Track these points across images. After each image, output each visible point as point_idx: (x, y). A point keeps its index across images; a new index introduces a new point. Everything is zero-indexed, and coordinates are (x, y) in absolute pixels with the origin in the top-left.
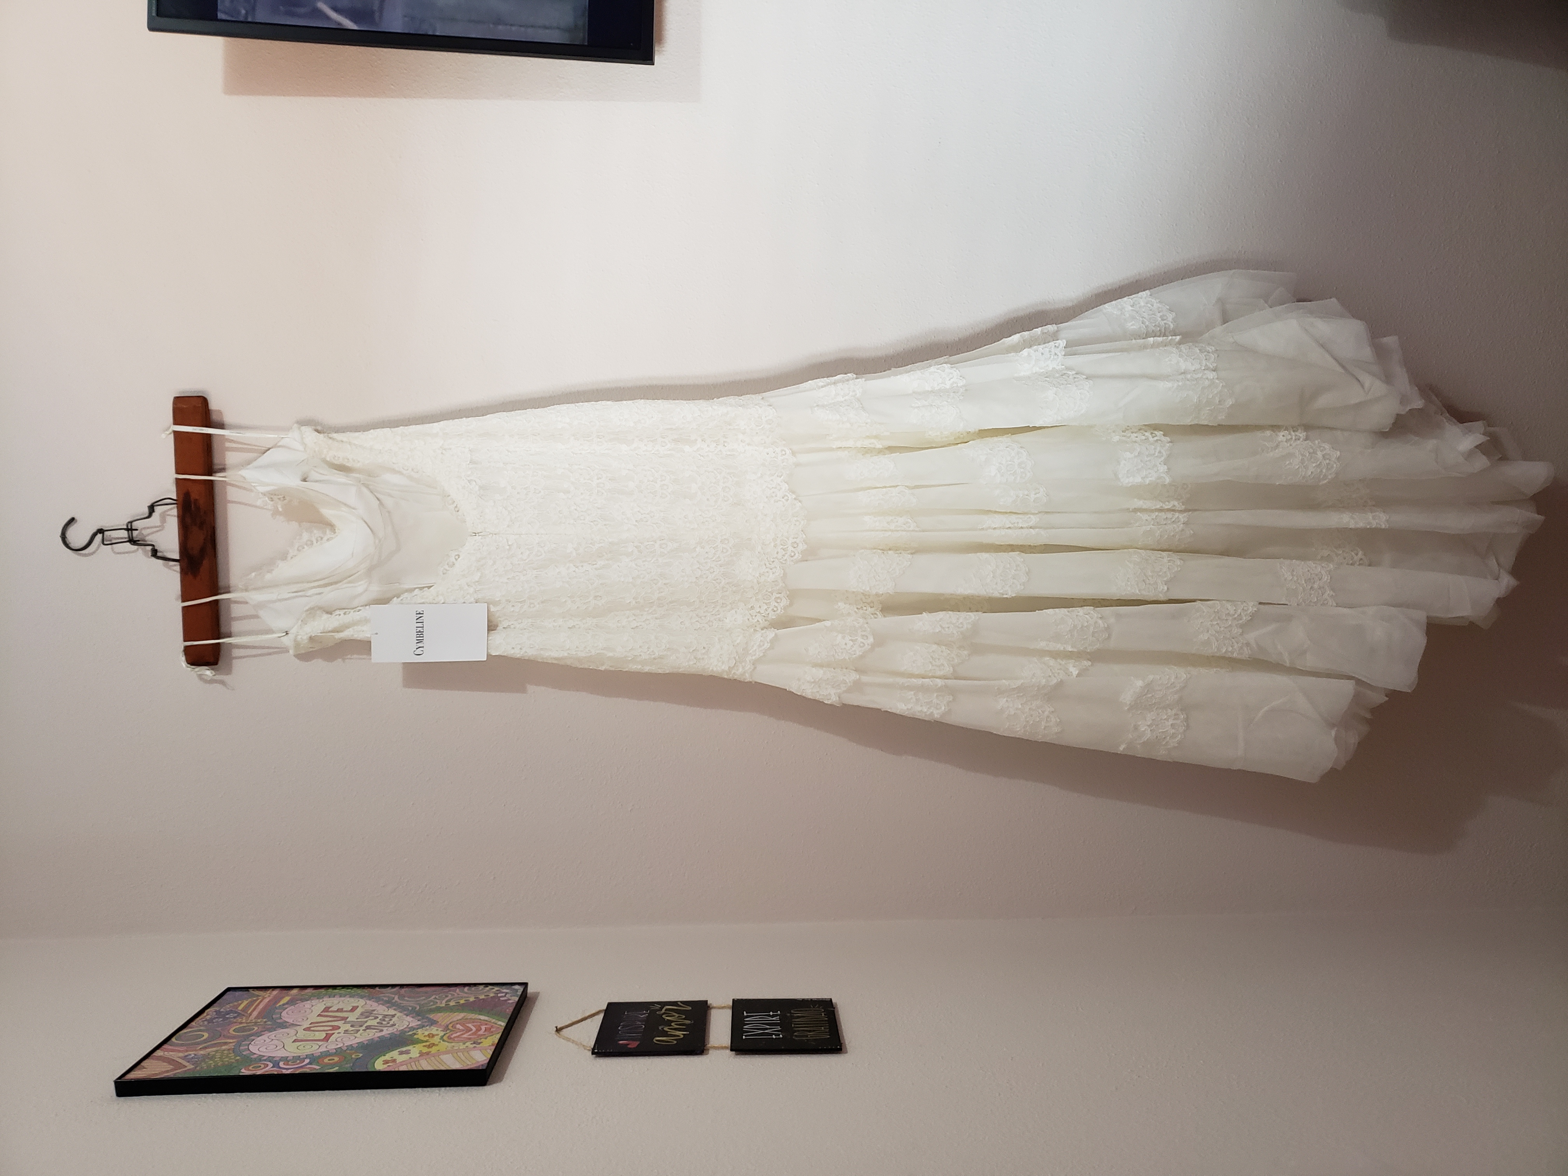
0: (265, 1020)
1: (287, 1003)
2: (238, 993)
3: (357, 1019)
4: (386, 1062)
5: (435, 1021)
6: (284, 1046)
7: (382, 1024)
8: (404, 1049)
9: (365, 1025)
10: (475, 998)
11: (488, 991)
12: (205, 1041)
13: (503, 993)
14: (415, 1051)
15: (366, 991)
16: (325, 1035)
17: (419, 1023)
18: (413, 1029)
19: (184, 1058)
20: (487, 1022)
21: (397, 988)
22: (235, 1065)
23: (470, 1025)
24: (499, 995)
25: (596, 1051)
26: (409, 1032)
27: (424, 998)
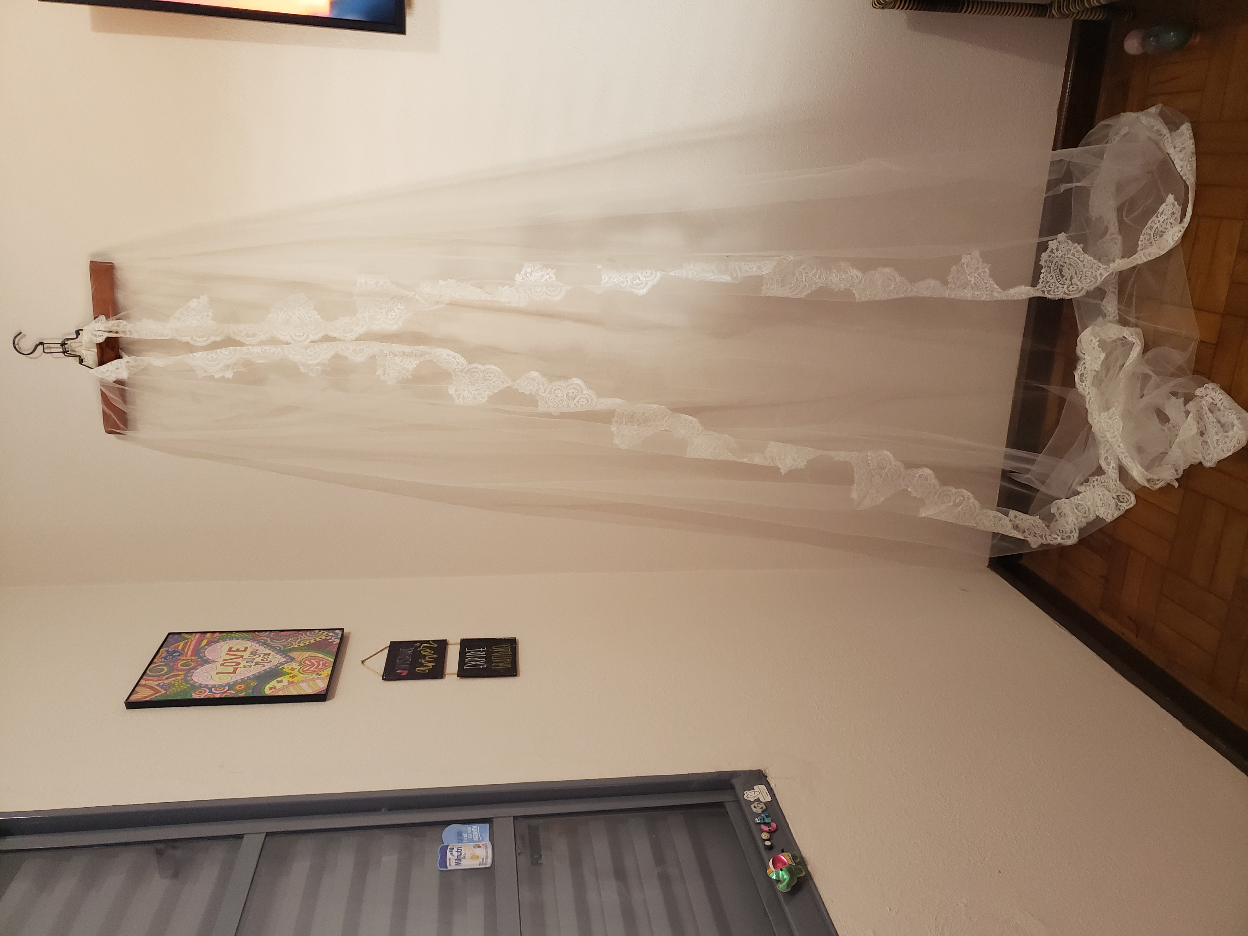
0: (196, 658)
1: (205, 645)
2: (176, 636)
3: (249, 657)
4: (271, 689)
5: (293, 658)
6: (212, 678)
7: (264, 660)
8: (279, 679)
9: (254, 662)
10: (314, 640)
11: (321, 635)
12: (166, 673)
13: (330, 636)
14: (285, 680)
15: (251, 635)
16: (233, 669)
17: (285, 659)
18: (282, 664)
19: (158, 685)
20: (323, 659)
21: (268, 633)
22: (188, 690)
23: (313, 661)
24: (328, 638)
25: (384, 678)
26: (280, 667)
27: (285, 640)
